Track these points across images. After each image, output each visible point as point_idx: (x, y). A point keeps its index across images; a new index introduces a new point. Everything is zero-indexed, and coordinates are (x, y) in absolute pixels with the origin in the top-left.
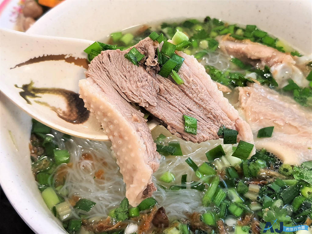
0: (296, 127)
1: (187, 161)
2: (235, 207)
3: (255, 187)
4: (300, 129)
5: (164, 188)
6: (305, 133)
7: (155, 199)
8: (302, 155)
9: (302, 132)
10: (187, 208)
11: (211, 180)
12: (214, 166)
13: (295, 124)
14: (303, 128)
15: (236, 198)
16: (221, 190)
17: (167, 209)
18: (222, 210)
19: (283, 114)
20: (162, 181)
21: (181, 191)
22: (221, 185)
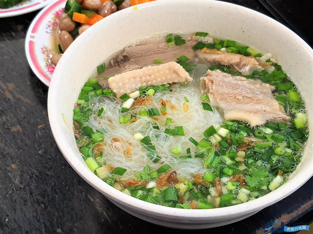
0: (251, 98)
1: (190, 139)
2: (228, 169)
3: (242, 153)
4: (254, 98)
5: (176, 158)
6: (257, 100)
7: (170, 166)
8: (261, 116)
9: (255, 100)
10: (193, 171)
11: (209, 150)
12: (210, 141)
13: (249, 95)
14: (255, 97)
15: (229, 162)
16: (217, 157)
17: (178, 172)
18: (218, 170)
19: (239, 90)
20: (173, 153)
21: (189, 160)
22: (216, 154)
